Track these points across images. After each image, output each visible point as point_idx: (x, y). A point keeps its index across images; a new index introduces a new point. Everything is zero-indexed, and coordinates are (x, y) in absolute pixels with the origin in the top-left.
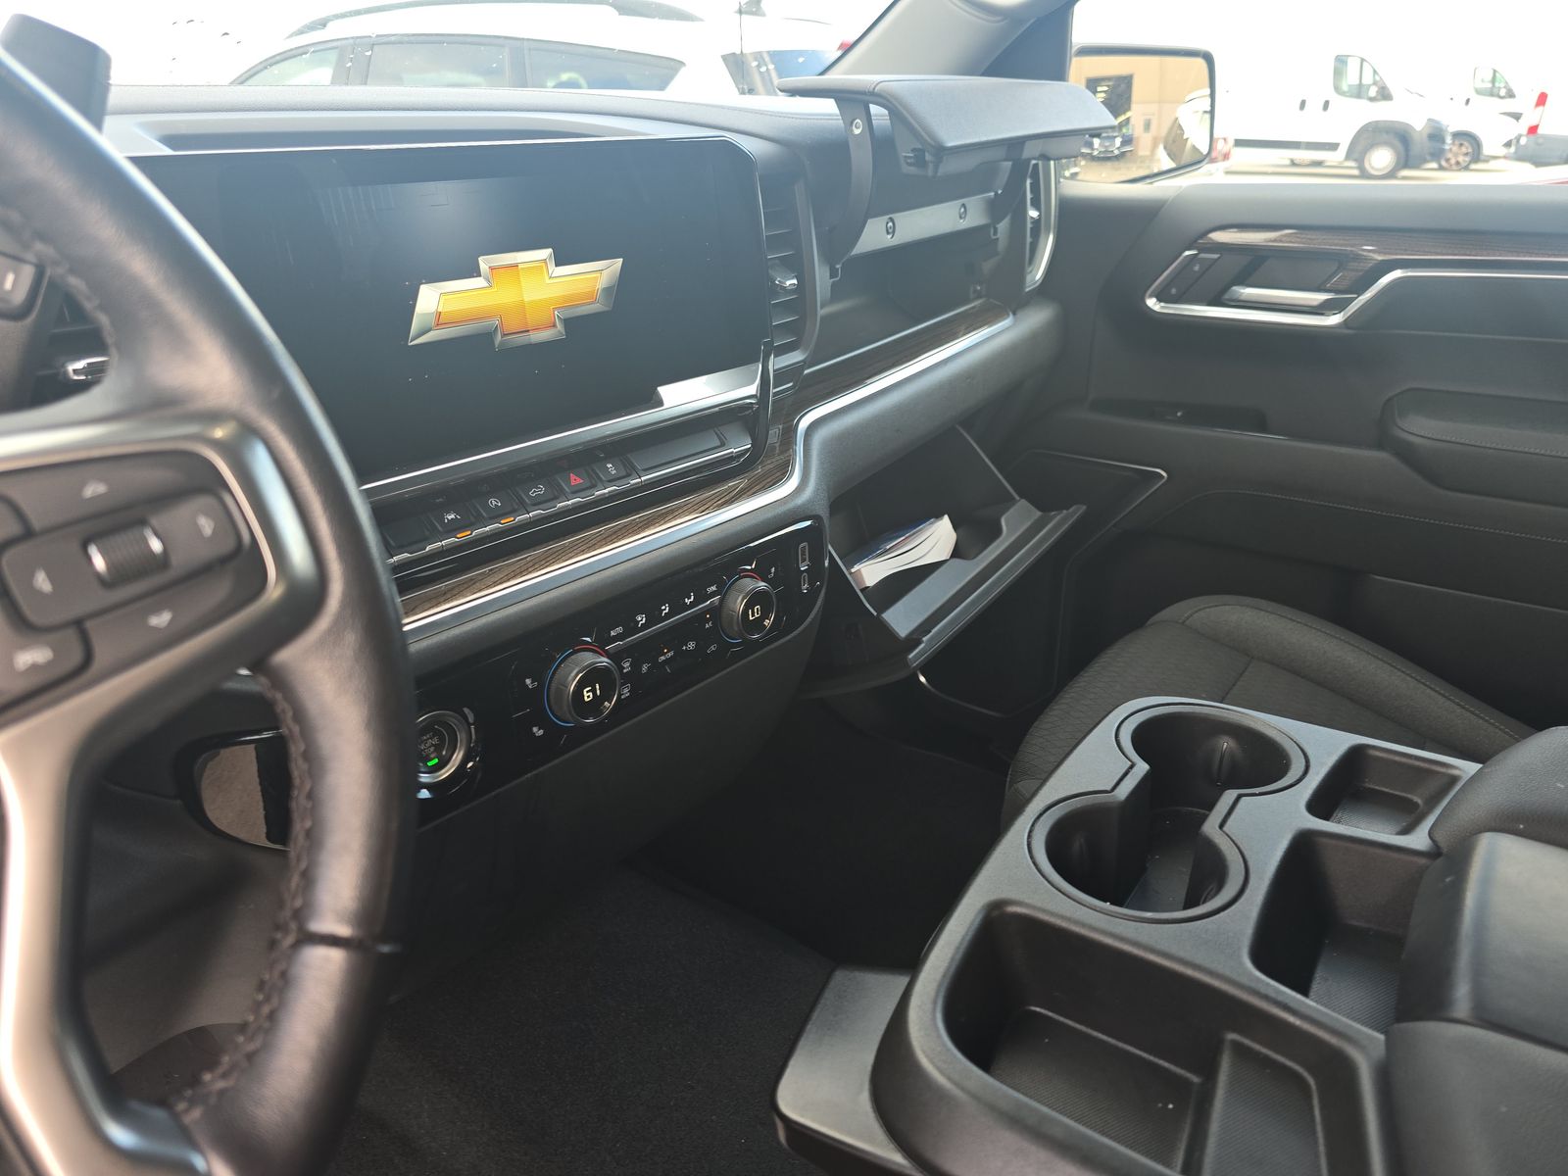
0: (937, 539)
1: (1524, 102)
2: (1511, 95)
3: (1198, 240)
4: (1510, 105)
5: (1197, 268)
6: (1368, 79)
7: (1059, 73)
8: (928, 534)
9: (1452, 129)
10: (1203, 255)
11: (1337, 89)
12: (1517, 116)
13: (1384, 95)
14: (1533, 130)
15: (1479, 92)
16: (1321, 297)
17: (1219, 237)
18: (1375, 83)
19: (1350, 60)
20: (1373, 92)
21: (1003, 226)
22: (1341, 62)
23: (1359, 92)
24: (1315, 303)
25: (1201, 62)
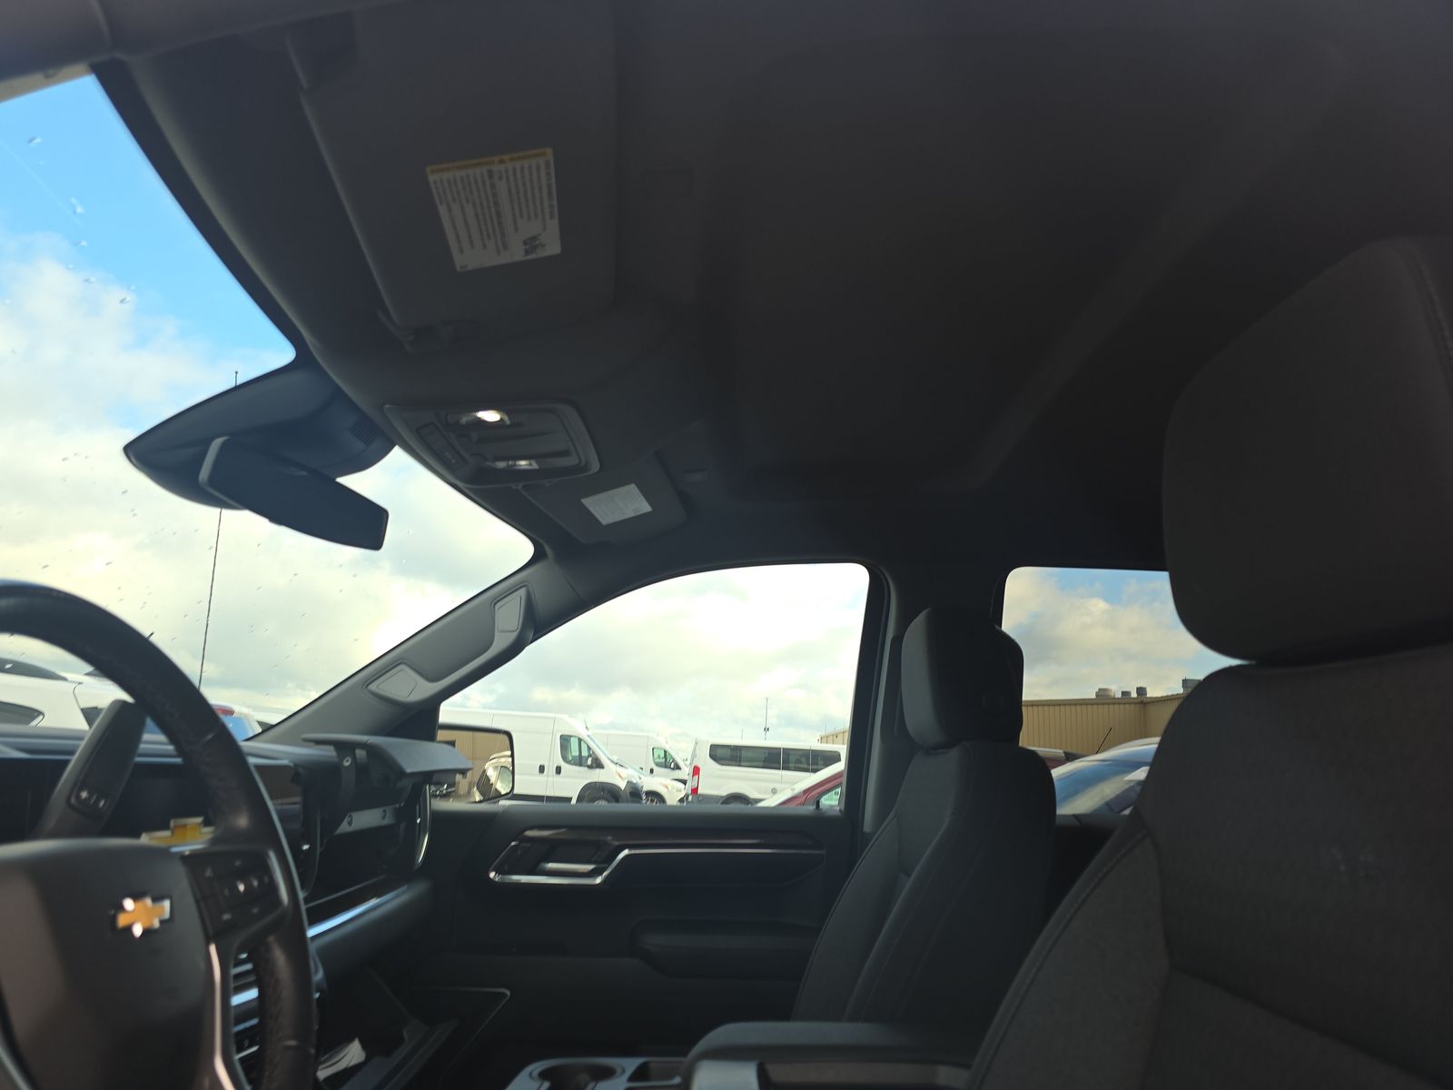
0: (353, 1053)
1: (685, 772)
2: (677, 767)
3: (519, 835)
4: (677, 774)
5: (519, 852)
6: (585, 753)
7: (431, 737)
8: (345, 1052)
9: (645, 789)
10: (522, 845)
11: (564, 758)
12: (684, 782)
13: (597, 764)
14: (695, 791)
15: (658, 765)
16: (591, 867)
17: (529, 833)
18: (590, 756)
19: (572, 739)
20: (589, 762)
21: (403, 826)
22: (565, 740)
23: (580, 761)
24: (586, 871)
25: (505, 738)
